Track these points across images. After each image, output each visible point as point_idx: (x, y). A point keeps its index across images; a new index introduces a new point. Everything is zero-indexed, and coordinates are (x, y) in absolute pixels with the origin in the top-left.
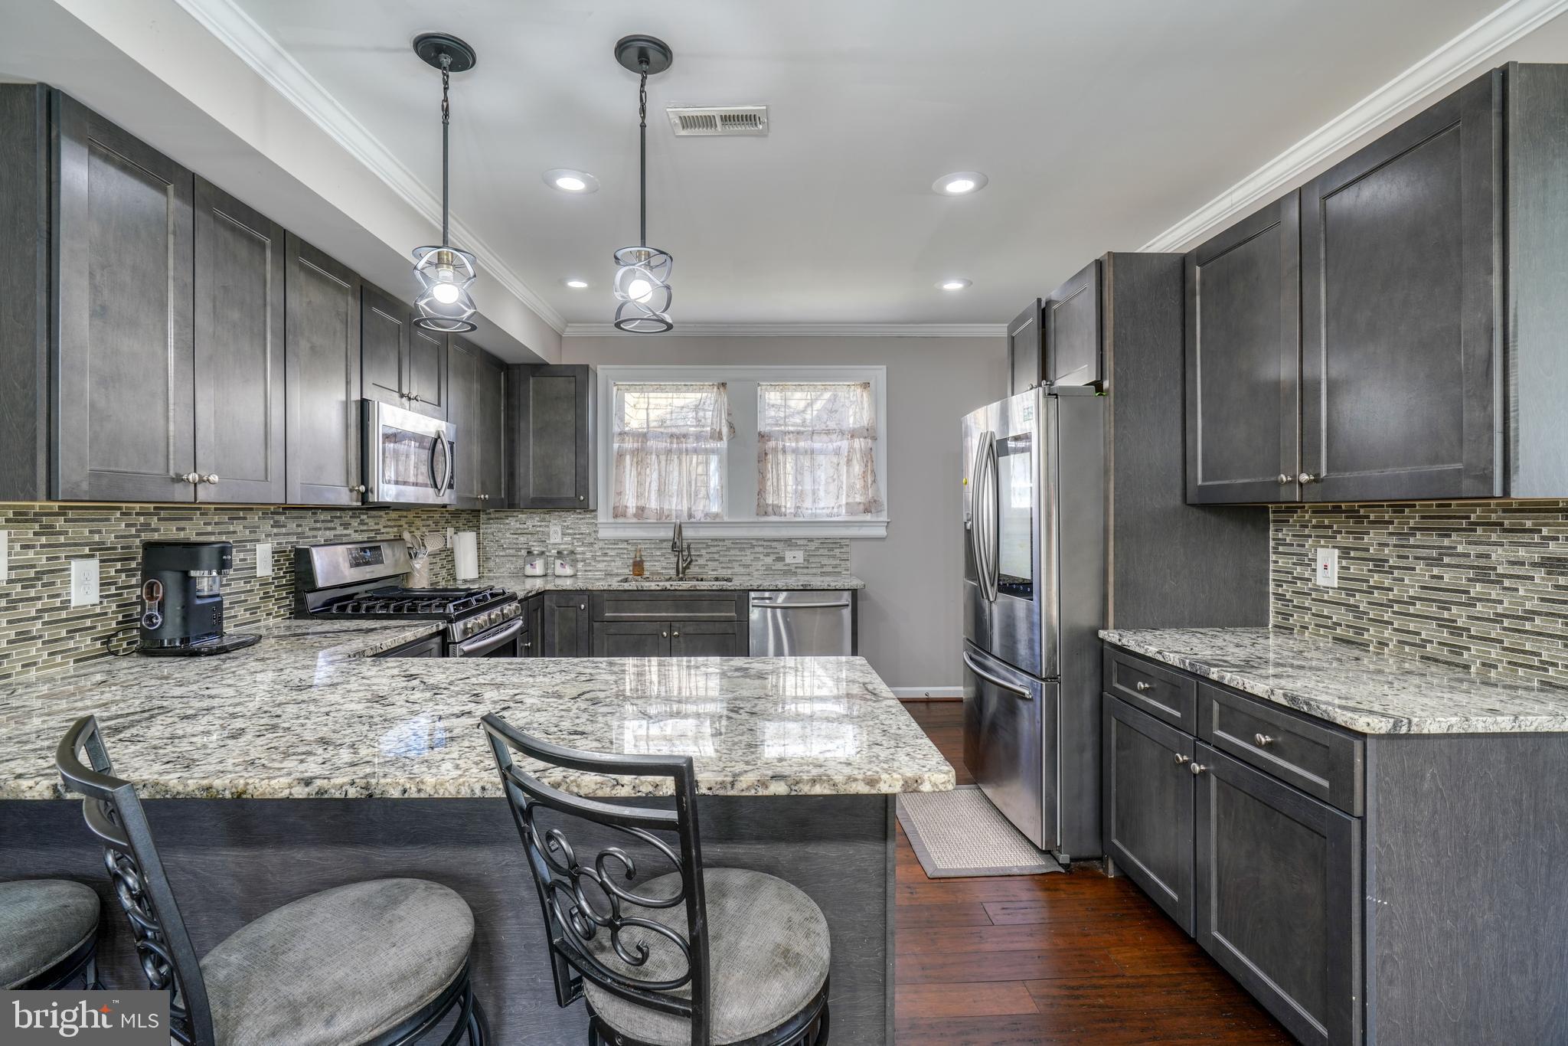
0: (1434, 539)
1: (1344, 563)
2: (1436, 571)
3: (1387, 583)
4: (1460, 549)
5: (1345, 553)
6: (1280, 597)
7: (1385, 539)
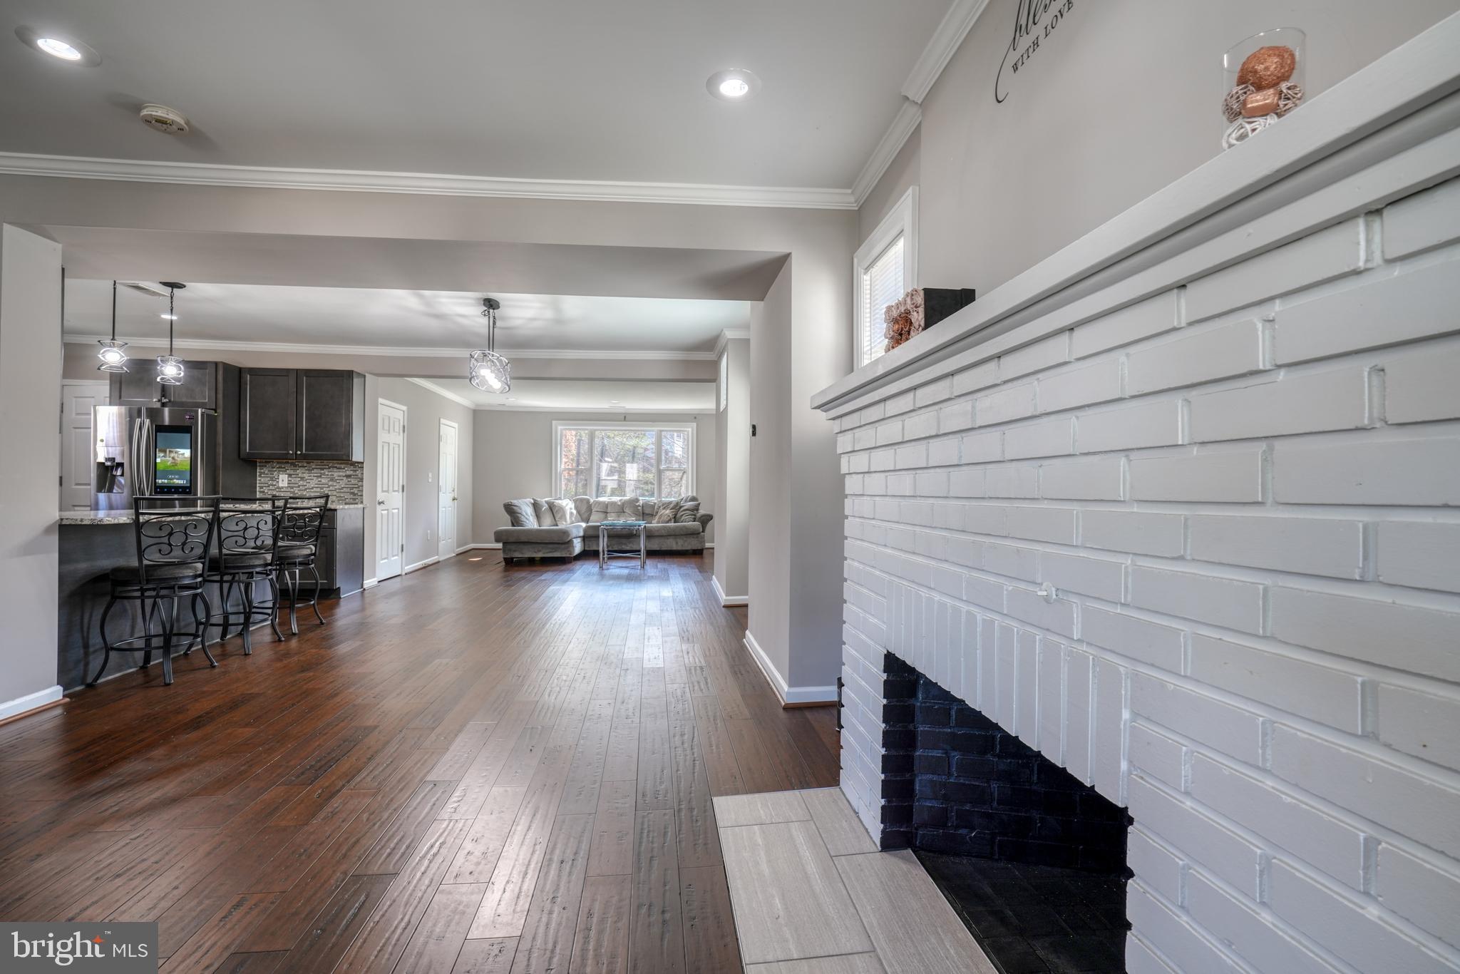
0: (319, 471)
1: (290, 479)
2: (319, 479)
3: (305, 484)
4: (327, 473)
5: (290, 475)
6: (260, 492)
7: (304, 471)
